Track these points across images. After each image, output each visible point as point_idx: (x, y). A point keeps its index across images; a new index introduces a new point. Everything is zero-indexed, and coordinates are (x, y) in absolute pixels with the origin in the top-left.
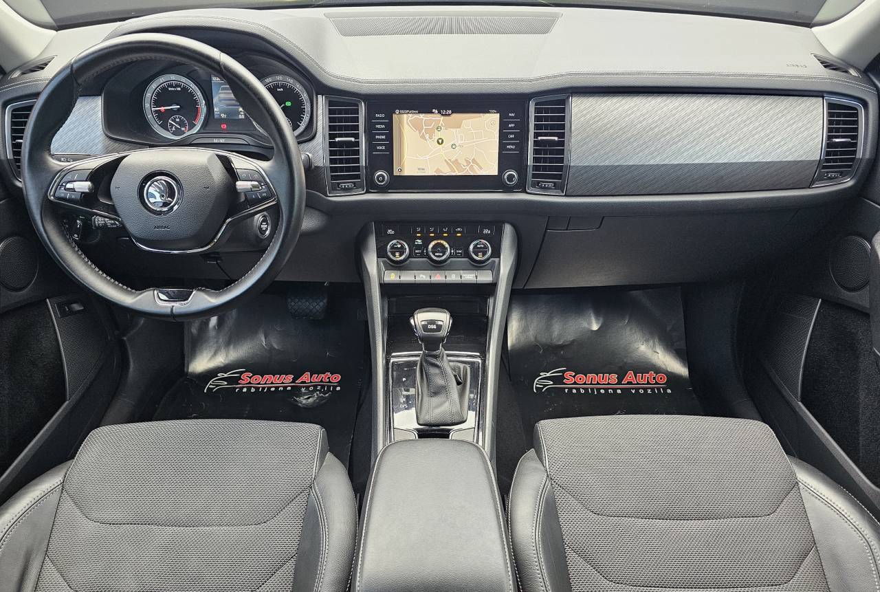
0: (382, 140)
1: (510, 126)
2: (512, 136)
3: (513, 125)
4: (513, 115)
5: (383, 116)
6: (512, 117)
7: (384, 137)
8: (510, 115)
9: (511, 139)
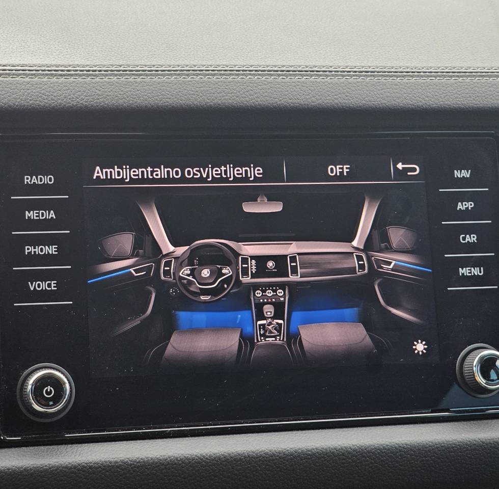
0: (47, 259)
1: (460, 206)
2: (472, 239)
3: (470, 205)
4: (466, 174)
5: (48, 180)
6: (463, 182)
7: (52, 250)
8: (457, 174)
9: (470, 247)
